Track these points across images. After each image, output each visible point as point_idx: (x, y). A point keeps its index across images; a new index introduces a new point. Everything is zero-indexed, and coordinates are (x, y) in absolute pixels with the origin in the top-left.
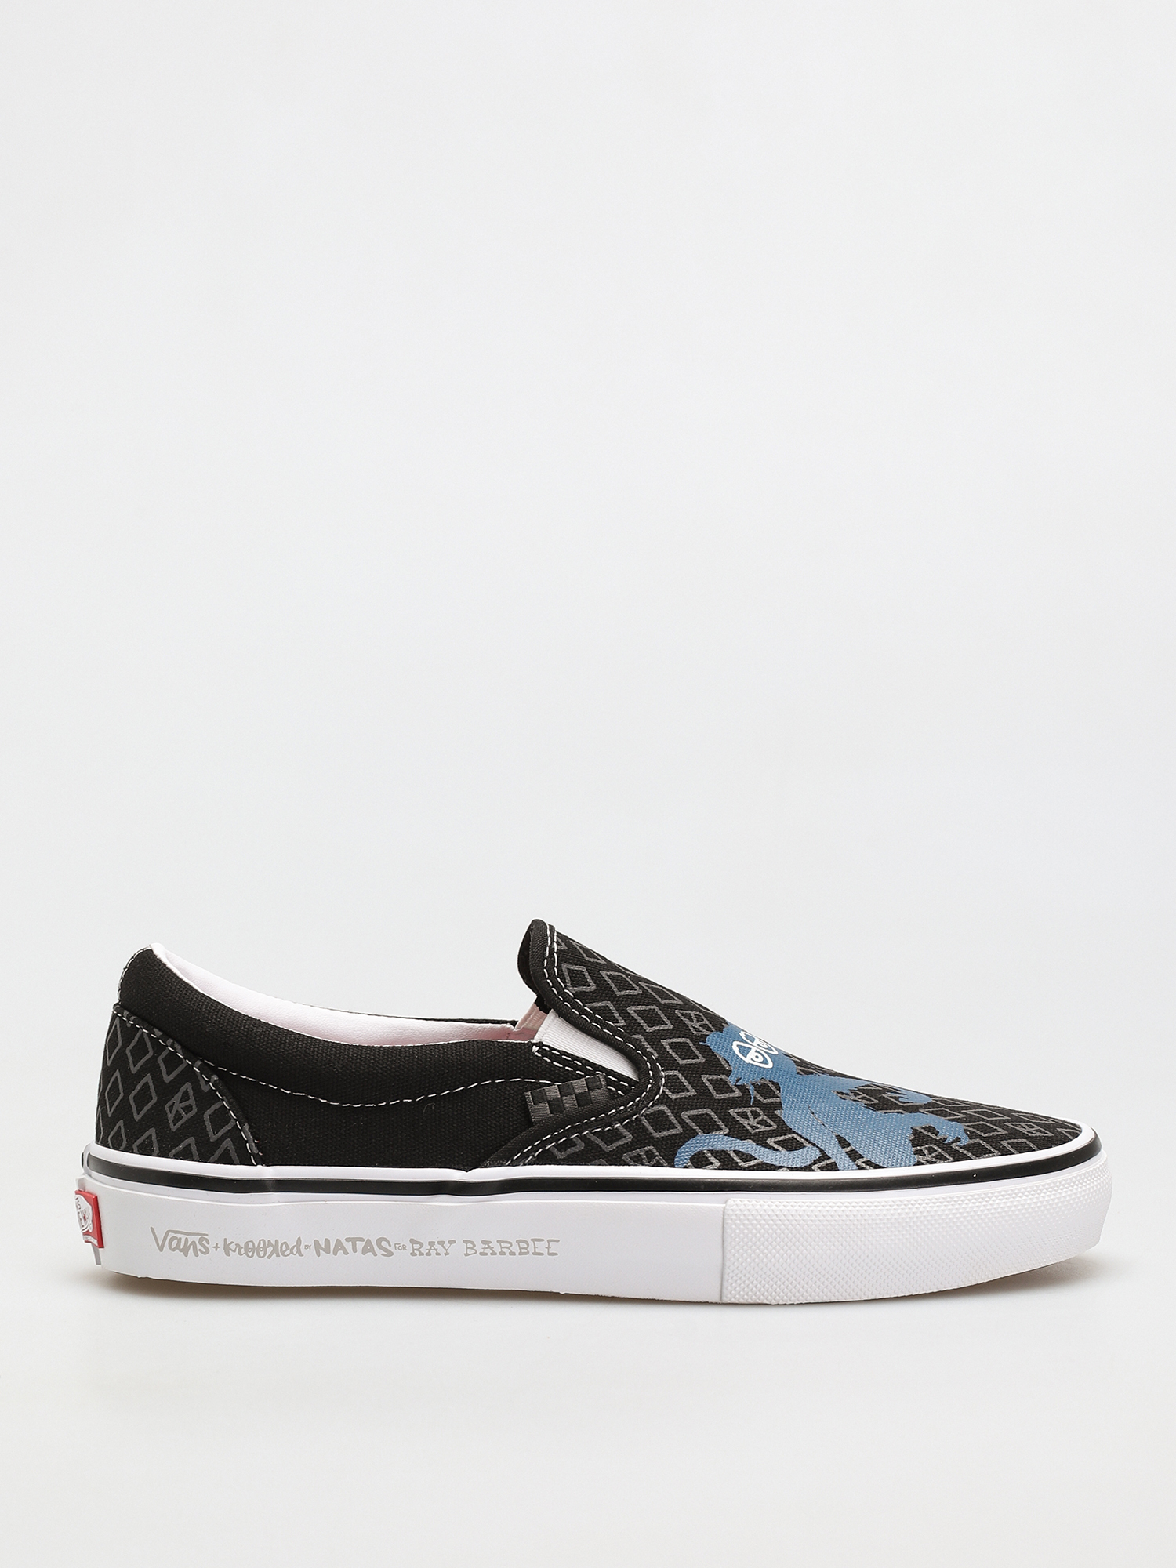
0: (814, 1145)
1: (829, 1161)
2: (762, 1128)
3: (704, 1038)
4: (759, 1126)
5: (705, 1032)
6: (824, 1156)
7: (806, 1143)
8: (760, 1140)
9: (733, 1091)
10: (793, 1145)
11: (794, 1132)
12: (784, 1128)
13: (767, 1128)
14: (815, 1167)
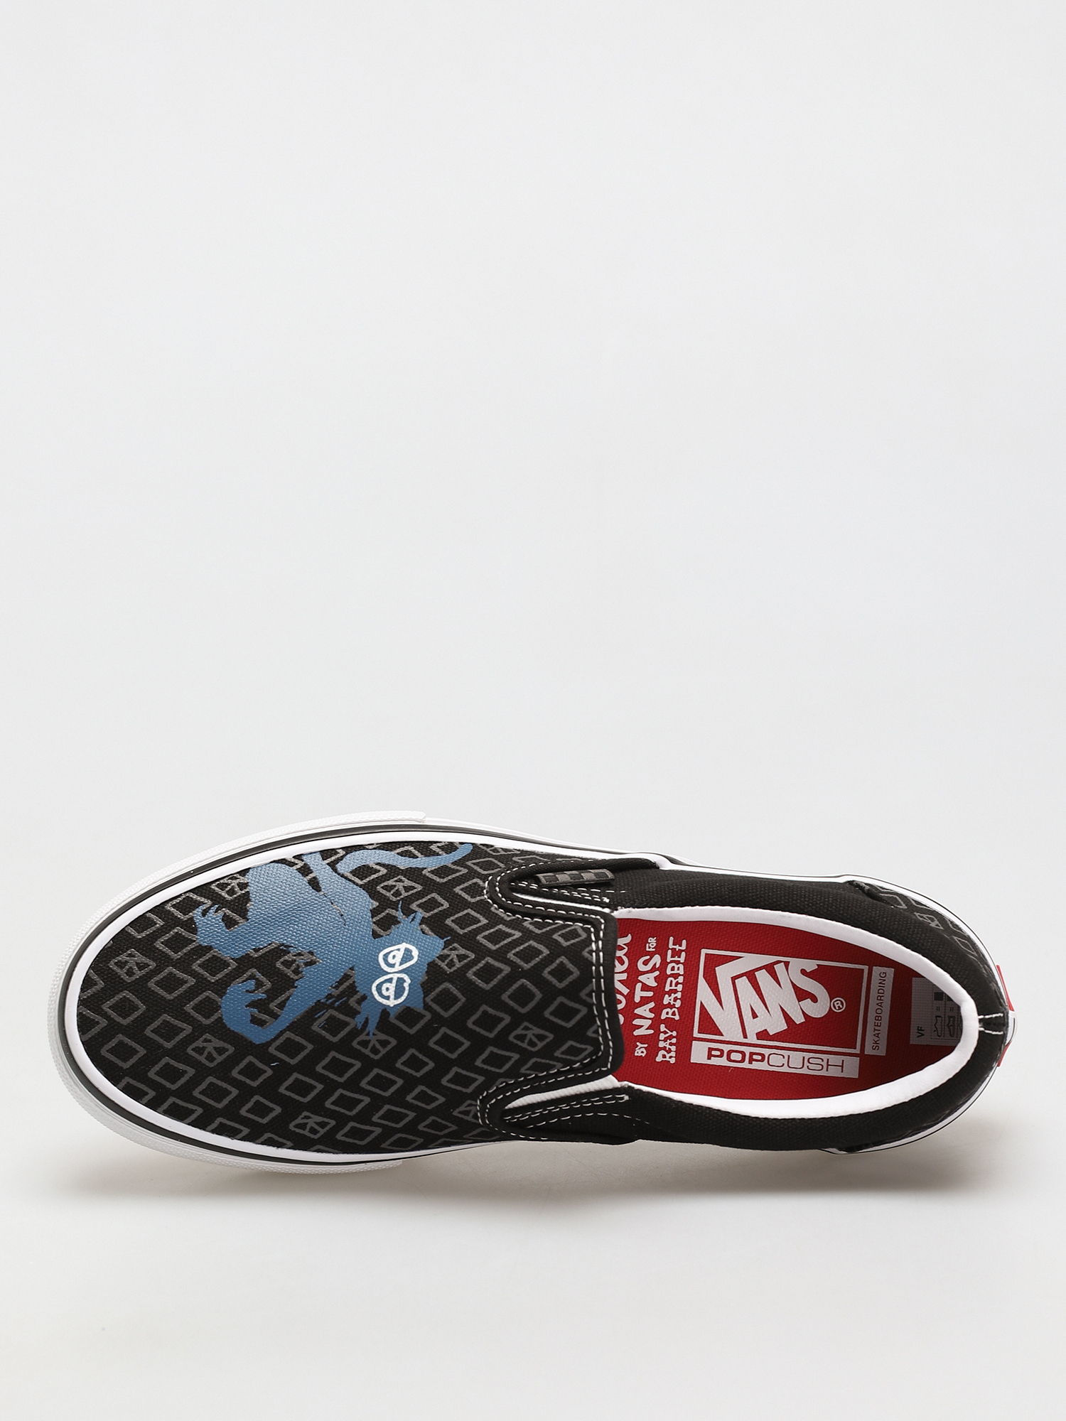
0: (342, 876)
1: (329, 860)
2: (391, 882)
3: (447, 945)
4: (394, 884)
5: (446, 951)
6: (333, 865)
7: (350, 876)
8: (393, 871)
9: (419, 906)
10: (362, 871)
11: (361, 886)
12: (370, 889)
13: (386, 884)
14: (342, 853)
